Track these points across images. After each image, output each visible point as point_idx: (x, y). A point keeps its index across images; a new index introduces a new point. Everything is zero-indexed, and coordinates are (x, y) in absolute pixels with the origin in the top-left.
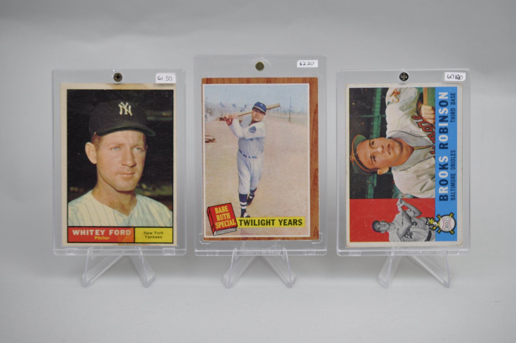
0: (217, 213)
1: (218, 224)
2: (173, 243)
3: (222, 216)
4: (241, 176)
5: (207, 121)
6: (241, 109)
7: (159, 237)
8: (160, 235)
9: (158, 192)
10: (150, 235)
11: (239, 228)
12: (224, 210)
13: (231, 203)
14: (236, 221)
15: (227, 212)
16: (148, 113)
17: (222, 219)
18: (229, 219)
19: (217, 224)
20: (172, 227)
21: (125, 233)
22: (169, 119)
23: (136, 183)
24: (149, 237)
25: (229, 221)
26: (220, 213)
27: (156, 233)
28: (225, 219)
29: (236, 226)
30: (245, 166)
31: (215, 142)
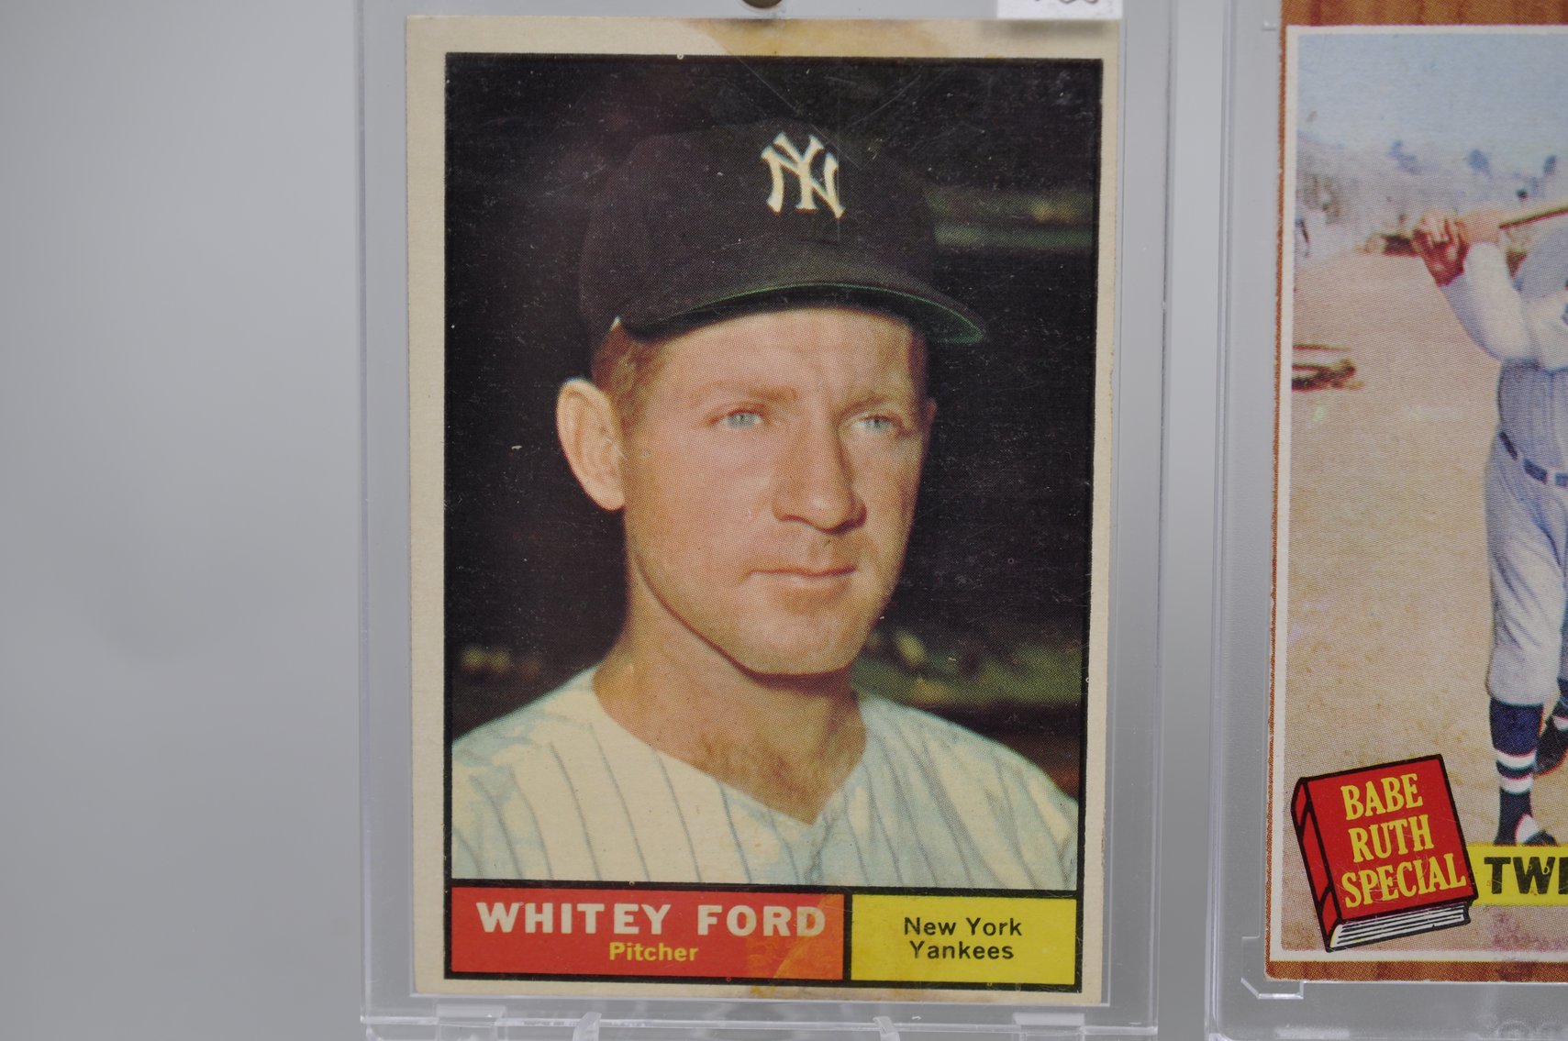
0: (1350, 816)
1: (1358, 885)
2: (1076, 987)
3: (1380, 831)
4: (1505, 595)
5: (1307, 255)
6: (1521, 186)
7: (993, 952)
8: (999, 941)
9: (996, 683)
10: (940, 940)
11: (1487, 908)
12: (1400, 798)
13: (1439, 758)
14: (1465, 867)
15: (1416, 812)
16: (939, 200)
17: (1384, 850)
18: (1424, 855)
19: (1349, 880)
20: (1078, 895)
21: (792, 925)
22: (1070, 241)
23: (863, 625)
24: (934, 953)
25: (1426, 867)
26: (1369, 813)
27: (979, 928)
28: (1403, 850)
29: (1467, 897)
30: (1537, 532)
31: (1352, 388)
